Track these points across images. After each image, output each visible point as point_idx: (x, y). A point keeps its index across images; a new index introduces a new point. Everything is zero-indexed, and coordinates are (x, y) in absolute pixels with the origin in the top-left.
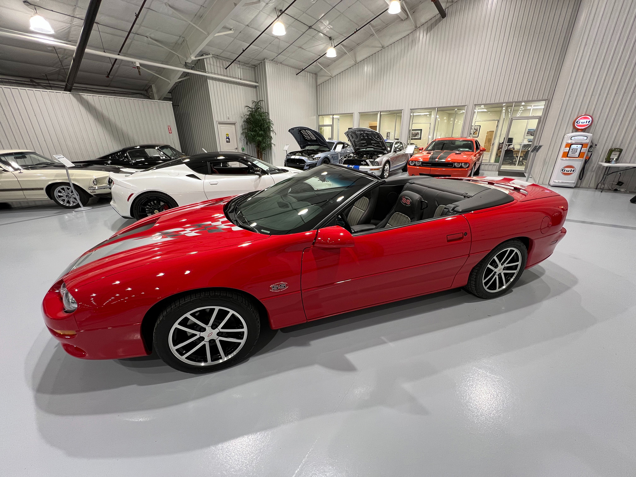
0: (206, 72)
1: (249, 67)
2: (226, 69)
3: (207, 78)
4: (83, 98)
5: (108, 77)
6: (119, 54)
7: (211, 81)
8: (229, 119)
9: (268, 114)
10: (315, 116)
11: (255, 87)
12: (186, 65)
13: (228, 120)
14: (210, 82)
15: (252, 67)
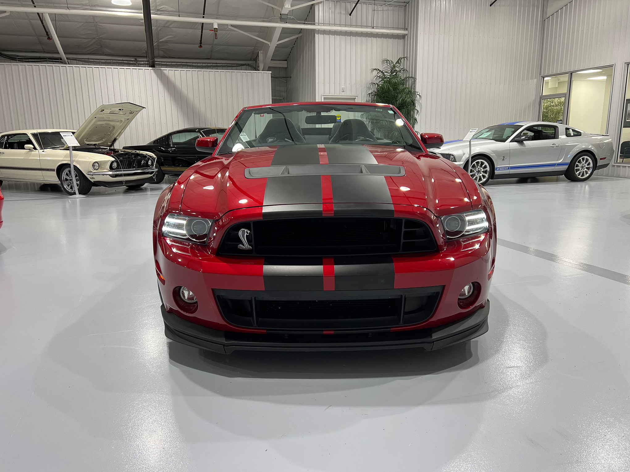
0: (314, 24)
1: (396, 6)
2: (350, 15)
3: (313, 32)
4: (164, 74)
5: (201, 46)
6: (203, 17)
7: (321, 36)
8: (343, 91)
9: (415, 79)
10: (532, 78)
11: (403, 37)
12: (283, 19)
13: (343, 94)
14: (319, 40)
15: (400, 6)
